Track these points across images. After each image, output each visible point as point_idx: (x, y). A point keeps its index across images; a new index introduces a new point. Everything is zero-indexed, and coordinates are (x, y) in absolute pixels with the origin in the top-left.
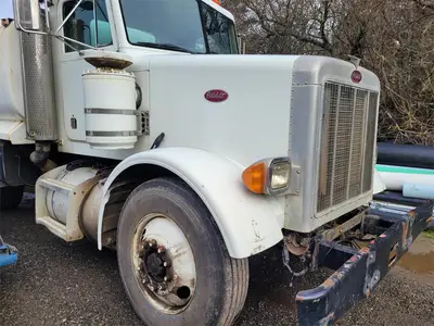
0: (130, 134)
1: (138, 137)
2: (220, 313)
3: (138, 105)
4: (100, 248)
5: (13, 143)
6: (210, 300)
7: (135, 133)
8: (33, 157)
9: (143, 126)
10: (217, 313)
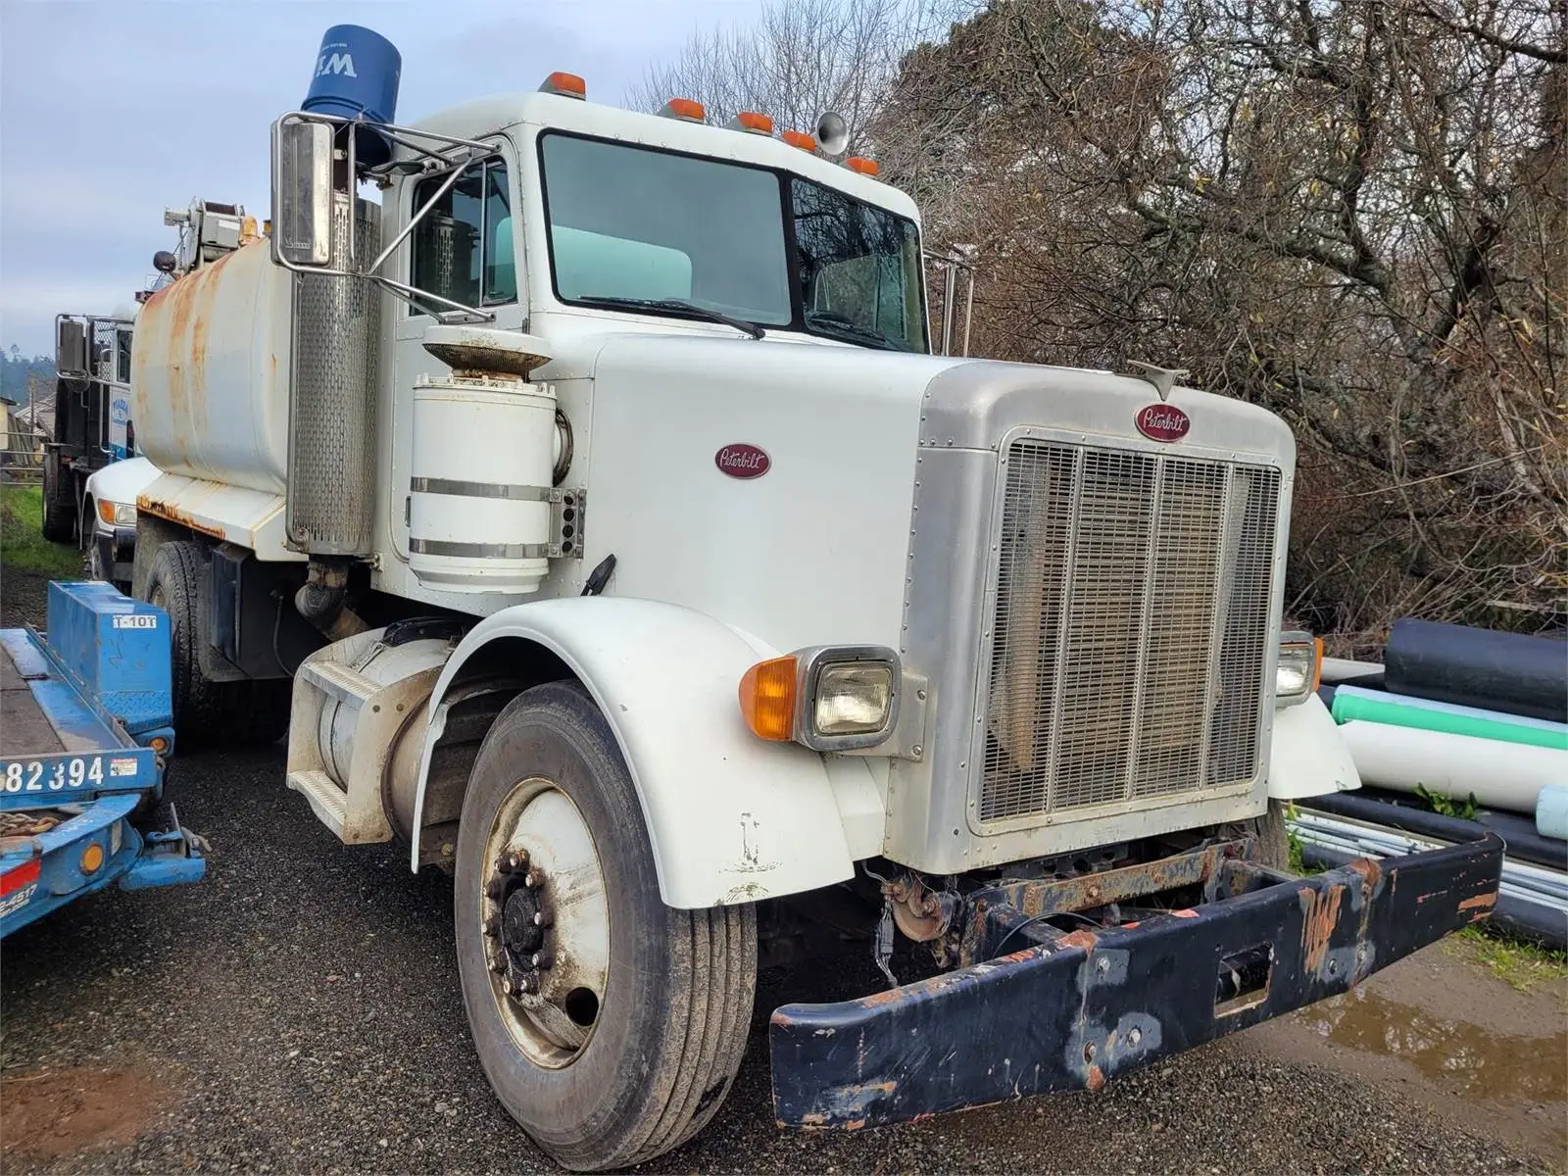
0: (525, 552)
1: (552, 562)
2: (653, 1067)
3: (559, 475)
4: (414, 869)
5: (261, 556)
6: (628, 1025)
7: (542, 551)
8: (302, 599)
9: (568, 531)
10: (645, 1069)
